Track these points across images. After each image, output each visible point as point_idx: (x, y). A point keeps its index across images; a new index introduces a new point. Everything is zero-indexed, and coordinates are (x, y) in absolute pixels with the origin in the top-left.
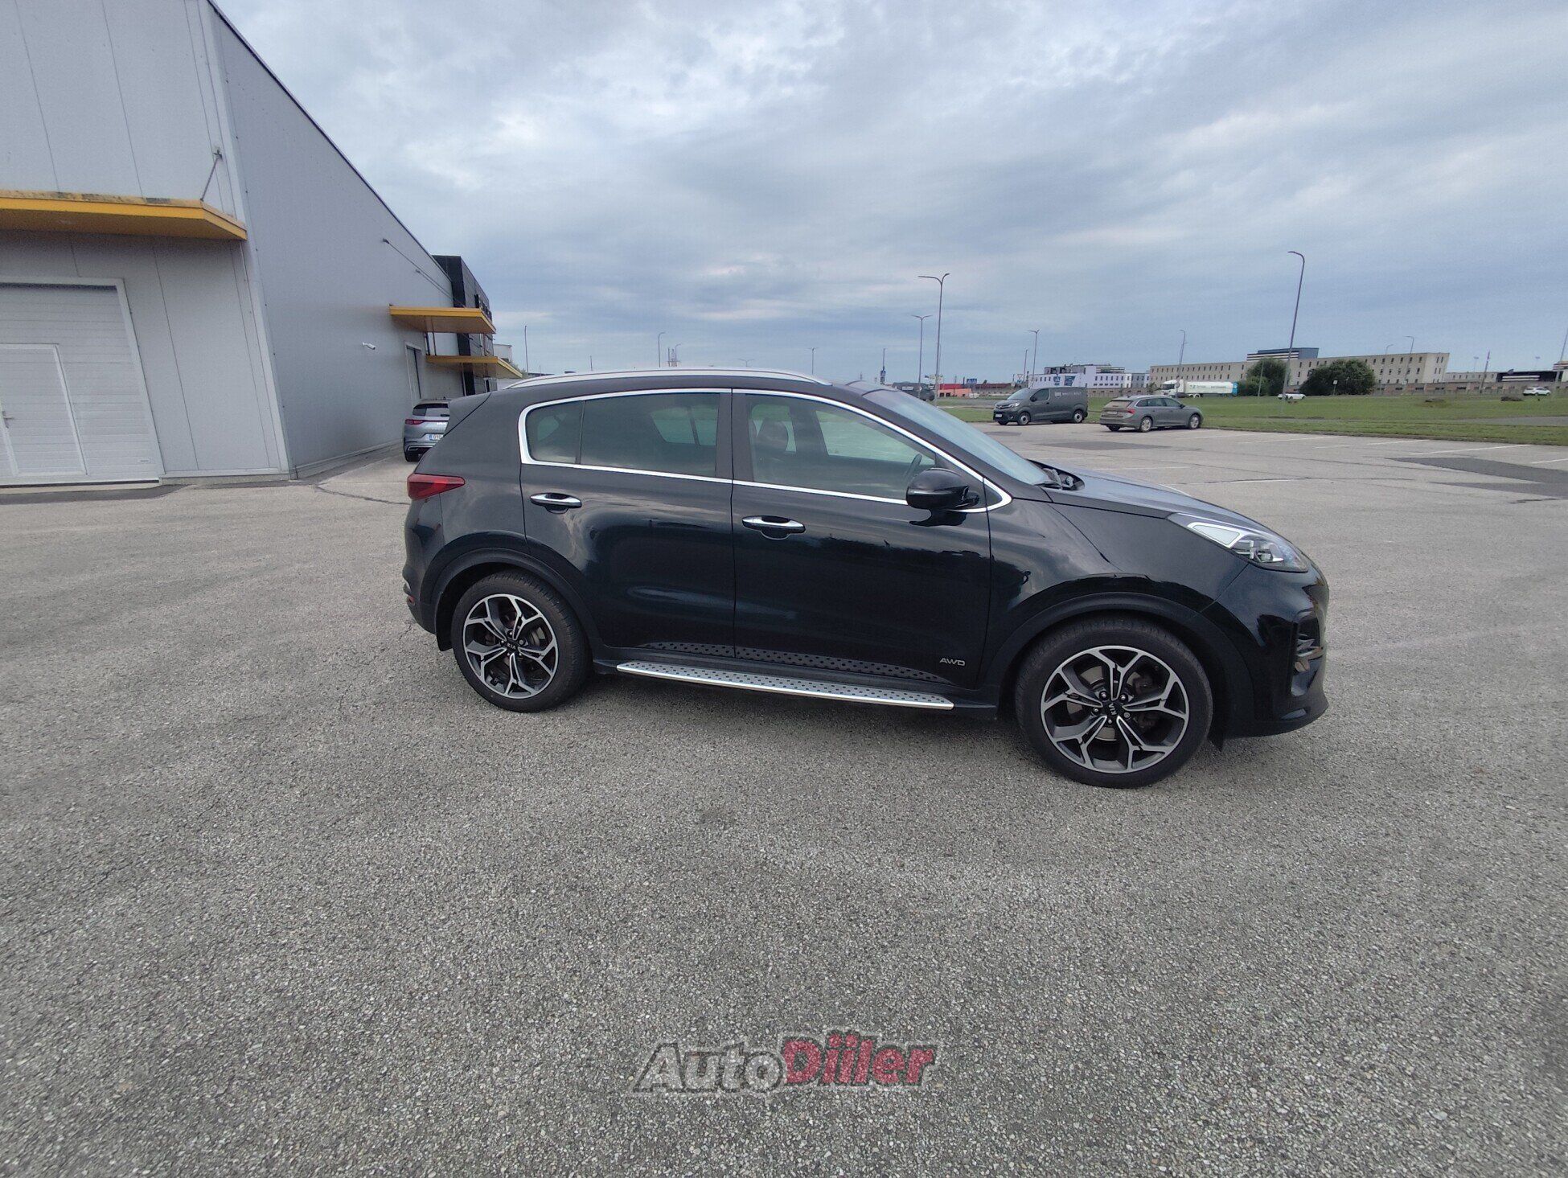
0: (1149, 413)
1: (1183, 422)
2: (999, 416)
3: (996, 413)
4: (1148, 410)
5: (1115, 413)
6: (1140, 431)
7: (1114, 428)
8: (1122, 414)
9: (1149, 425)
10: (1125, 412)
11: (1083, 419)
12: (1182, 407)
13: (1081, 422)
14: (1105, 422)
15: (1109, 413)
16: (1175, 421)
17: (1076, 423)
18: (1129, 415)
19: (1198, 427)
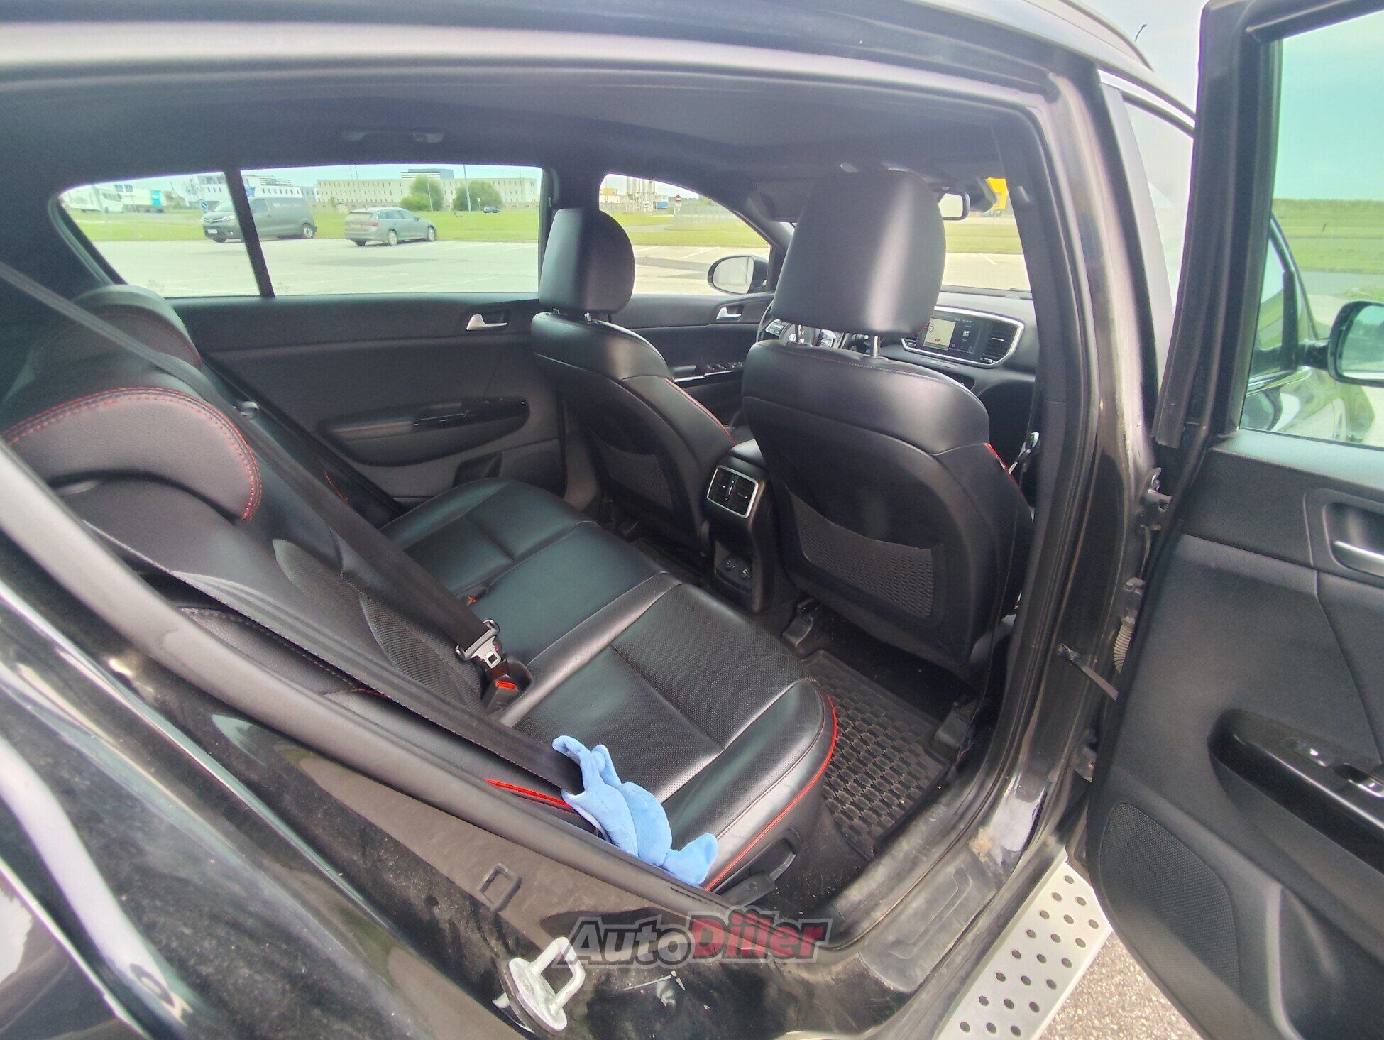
0: (391, 226)
1: (422, 235)
2: (215, 231)
3: (206, 228)
4: (389, 223)
5: (359, 226)
6: (388, 244)
7: (361, 243)
8: (367, 228)
9: (396, 239)
10: (369, 224)
11: (314, 233)
12: (417, 219)
13: (312, 238)
14: (351, 237)
15: (352, 226)
16: (412, 234)
17: (306, 238)
18: (374, 229)
19: (435, 239)
